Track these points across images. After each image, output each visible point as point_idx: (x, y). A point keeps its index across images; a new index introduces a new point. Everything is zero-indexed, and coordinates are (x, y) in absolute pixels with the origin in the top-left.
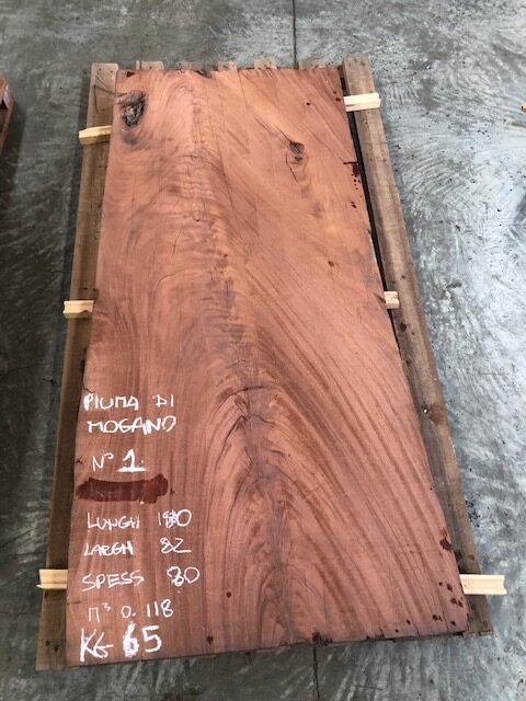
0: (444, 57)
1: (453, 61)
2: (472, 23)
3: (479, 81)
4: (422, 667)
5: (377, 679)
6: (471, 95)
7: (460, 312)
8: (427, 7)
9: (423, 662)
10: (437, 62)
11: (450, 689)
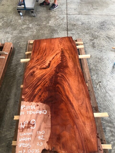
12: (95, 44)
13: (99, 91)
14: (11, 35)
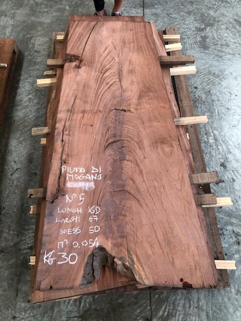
0: (211, 25)
1: (216, 27)
2: (225, 9)
3: (228, 36)
4: (198, 302)
5: (178, 306)
6: (224, 43)
7: (217, 142)
8: (204, 2)
9: (199, 299)
10: (209, 27)
11: (211, 312)
12: (208, 40)
13: (213, 149)
14: (11, 21)
